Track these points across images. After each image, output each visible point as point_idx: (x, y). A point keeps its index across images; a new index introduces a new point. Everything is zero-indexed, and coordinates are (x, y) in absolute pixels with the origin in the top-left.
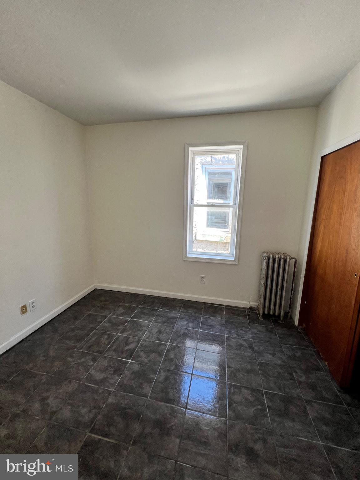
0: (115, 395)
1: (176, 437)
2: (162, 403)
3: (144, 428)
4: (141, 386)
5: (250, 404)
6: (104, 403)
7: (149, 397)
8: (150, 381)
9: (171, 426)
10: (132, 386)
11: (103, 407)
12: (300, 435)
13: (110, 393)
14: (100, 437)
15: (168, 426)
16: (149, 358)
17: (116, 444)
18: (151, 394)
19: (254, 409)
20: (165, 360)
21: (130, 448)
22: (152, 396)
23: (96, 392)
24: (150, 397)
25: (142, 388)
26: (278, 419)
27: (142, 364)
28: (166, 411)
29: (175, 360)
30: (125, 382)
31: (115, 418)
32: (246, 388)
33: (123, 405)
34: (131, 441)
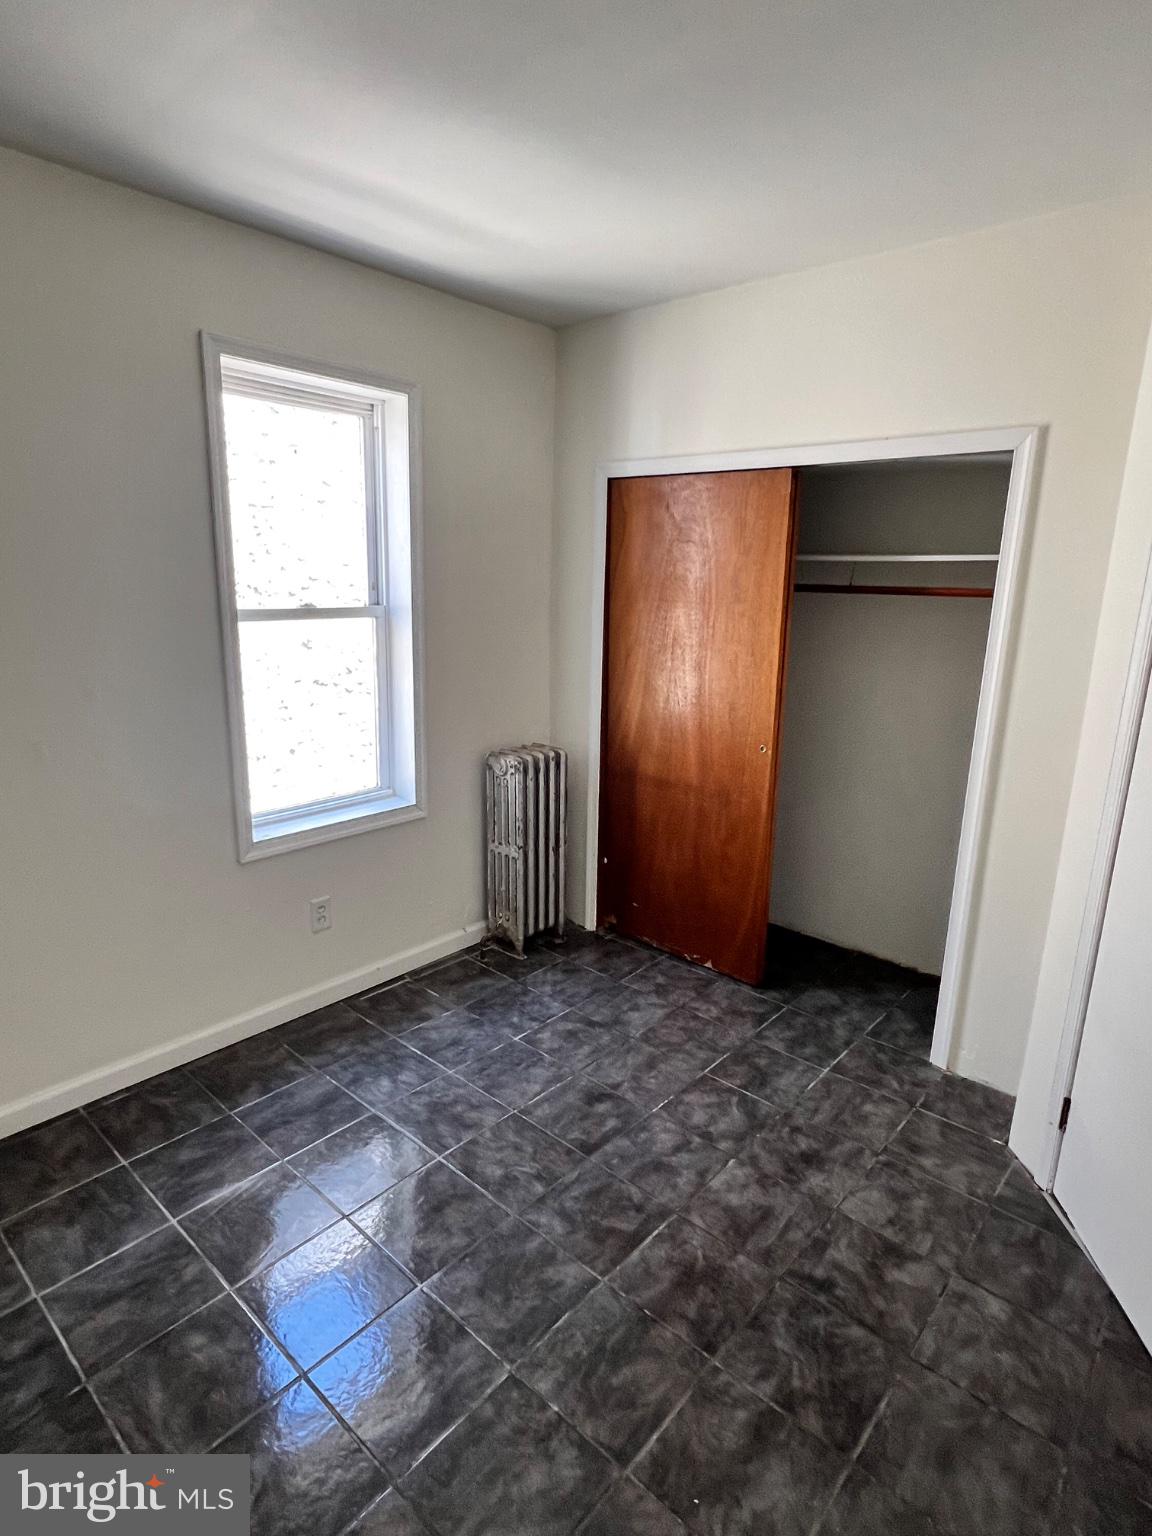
2: (635, 1255)
3: (683, 1316)
4: (547, 1287)
6: (544, 1407)
8: (548, 1258)
10: (534, 1309)
11: (557, 1413)
13: (513, 1381)
14: (655, 1437)
15: (701, 1262)
16: (454, 1230)
17: (693, 1395)
18: (593, 1268)
19: (734, 1109)
20: (498, 1194)
21: (717, 1364)
22: (601, 1266)
24: (603, 1274)
25: (560, 1284)
26: (768, 1091)
27: (466, 1256)
28: (663, 1253)
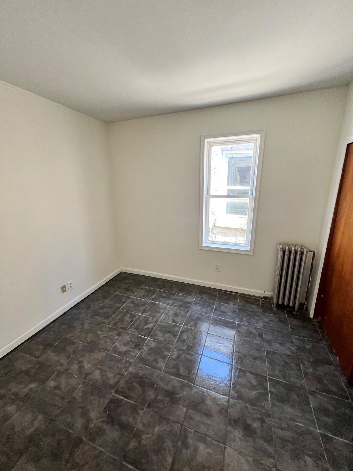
0: (135, 366)
1: (184, 406)
2: (173, 377)
3: (157, 396)
4: (156, 361)
5: (253, 387)
6: (126, 371)
7: (162, 371)
8: (164, 357)
9: (180, 397)
10: (149, 360)
11: (125, 374)
12: (299, 420)
13: (131, 363)
14: (122, 398)
15: (178, 396)
16: (165, 337)
17: (134, 404)
18: (165, 368)
19: (256, 392)
20: (178, 341)
21: (145, 409)
22: (166, 370)
23: (120, 361)
24: (164, 371)
25: (157, 363)
26: (278, 404)
27: (158, 342)
28: (177, 384)
29: (188, 341)
30: (143, 355)
31: (135, 384)
32: (251, 372)
33: (141, 375)
34: (146, 404)
